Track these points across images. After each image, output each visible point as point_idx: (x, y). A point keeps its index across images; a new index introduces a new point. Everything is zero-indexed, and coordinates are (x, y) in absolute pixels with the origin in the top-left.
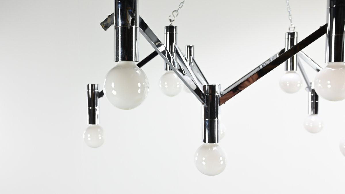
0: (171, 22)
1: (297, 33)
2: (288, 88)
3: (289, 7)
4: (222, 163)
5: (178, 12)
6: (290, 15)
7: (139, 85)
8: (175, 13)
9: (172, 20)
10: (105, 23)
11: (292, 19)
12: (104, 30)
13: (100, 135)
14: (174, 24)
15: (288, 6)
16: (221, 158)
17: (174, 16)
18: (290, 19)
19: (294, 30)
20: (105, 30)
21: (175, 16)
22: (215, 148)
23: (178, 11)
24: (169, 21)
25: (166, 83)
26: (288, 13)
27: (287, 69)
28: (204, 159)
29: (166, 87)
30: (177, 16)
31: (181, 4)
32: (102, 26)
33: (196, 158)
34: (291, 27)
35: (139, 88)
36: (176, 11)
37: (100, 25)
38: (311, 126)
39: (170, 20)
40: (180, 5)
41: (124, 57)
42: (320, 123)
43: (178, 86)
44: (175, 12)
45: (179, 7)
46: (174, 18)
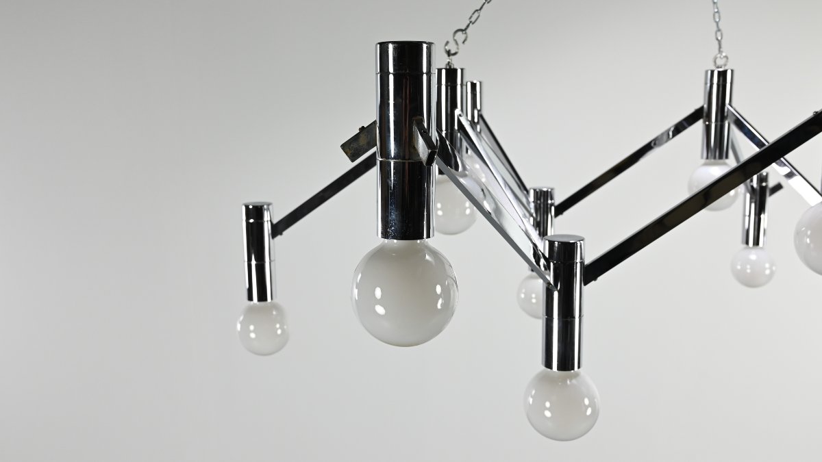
0: (450, 58)
1: (732, 71)
3: (717, 12)
4: (589, 412)
5: (466, 33)
6: (719, 30)
8: (460, 36)
9: (453, 52)
10: (354, 145)
11: (722, 38)
13: (278, 326)
14: (457, 64)
15: (716, 10)
17: (457, 43)
18: (717, 39)
19: (725, 65)
21: (460, 42)
23: (468, 31)
24: (446, 55)
26: (715, 24)
28: (548, 404)
30: (463, 42)
31: (473, 14)
32: (346, 152)
33: (530, 400)
34: (719, 55)
35: (439, 298)
36: (462, 30)
37: (341, 150)
38: (749, 271)
39: (449, 53)
40: (471, 17)
42: (767, 265)
44: (460, 33)
45: (471, 22)
46: (456, 46)
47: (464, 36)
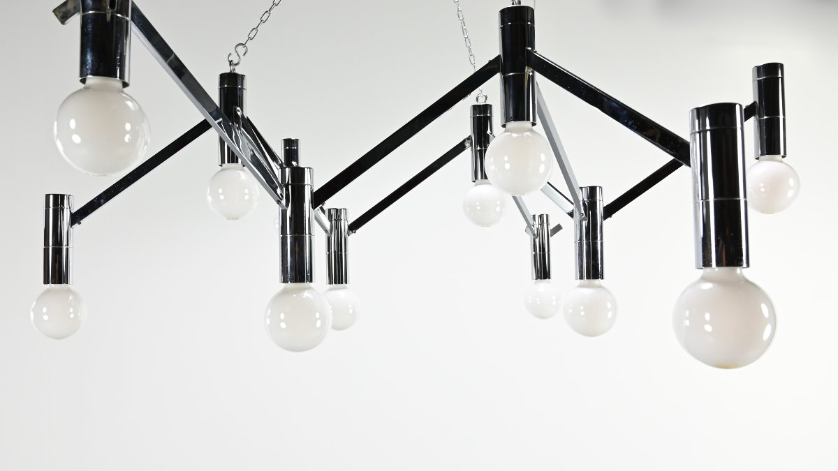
0: (233, 67)
2: (480, 216)
4: (319, 324)
7: (128, 127)
8: (241, 50)
10: (64, 9)
12: (60, 23)
13: (71, 310)
14: (238, 70)
16: (317, 315)
17: (238, 55)
20: (63, 23)
22: (306, 294)
24: (228, 63)
25: (220, 191)
27: (476, 178)
28: (282, 316)
29: (222, 197)
30: (244, 54)
31: (251, 31)
32: (57, 16)
33: (268, 321)
35: (128, 132)
37: (53, 14)
38: (538, 303)
39: (231, 63)
40: (250, 34)
41: (98, 69)
43: (247, 197)
44: (241, 47)
45: (249, 38)
46: (237, 58)
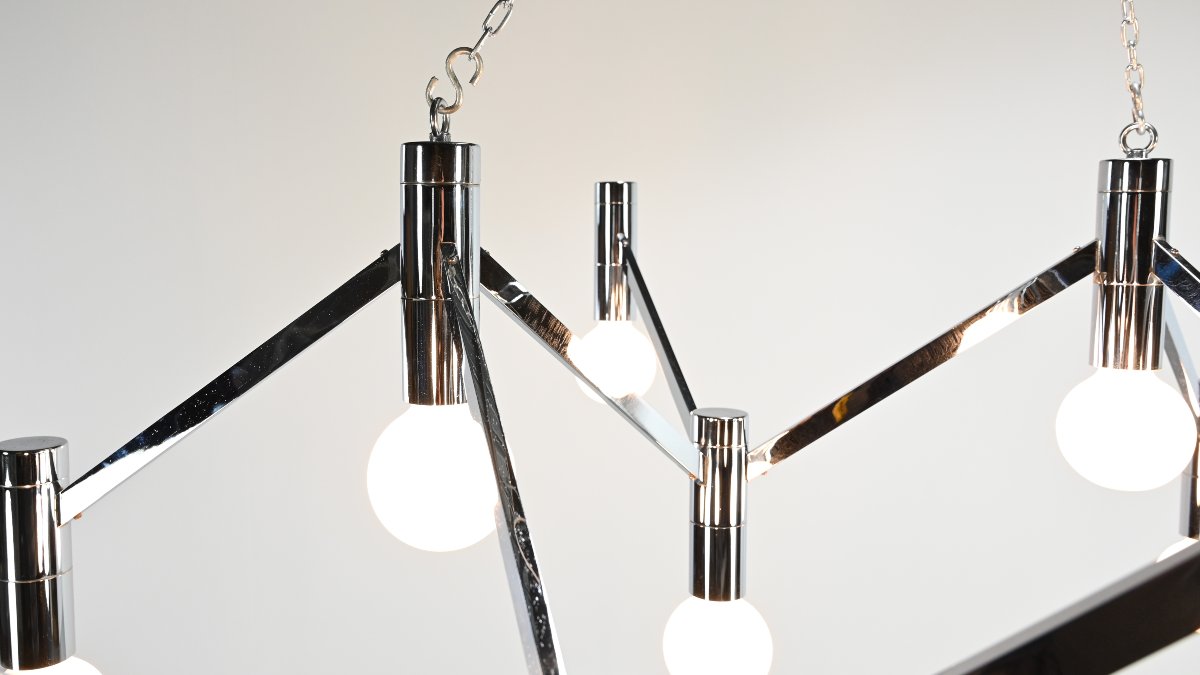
1: (1168, 163)
9: (445, 103)
11: (1141, 86)
19: (1150, 149)
21: (464, 80)
30: (472, 81)
34: (1133, 126)
44: (461, 57)
45: (487, 30)
46: (453, 89)
47: (473, 64)
